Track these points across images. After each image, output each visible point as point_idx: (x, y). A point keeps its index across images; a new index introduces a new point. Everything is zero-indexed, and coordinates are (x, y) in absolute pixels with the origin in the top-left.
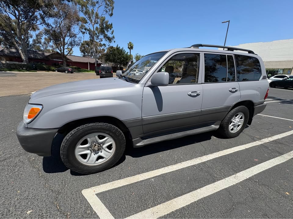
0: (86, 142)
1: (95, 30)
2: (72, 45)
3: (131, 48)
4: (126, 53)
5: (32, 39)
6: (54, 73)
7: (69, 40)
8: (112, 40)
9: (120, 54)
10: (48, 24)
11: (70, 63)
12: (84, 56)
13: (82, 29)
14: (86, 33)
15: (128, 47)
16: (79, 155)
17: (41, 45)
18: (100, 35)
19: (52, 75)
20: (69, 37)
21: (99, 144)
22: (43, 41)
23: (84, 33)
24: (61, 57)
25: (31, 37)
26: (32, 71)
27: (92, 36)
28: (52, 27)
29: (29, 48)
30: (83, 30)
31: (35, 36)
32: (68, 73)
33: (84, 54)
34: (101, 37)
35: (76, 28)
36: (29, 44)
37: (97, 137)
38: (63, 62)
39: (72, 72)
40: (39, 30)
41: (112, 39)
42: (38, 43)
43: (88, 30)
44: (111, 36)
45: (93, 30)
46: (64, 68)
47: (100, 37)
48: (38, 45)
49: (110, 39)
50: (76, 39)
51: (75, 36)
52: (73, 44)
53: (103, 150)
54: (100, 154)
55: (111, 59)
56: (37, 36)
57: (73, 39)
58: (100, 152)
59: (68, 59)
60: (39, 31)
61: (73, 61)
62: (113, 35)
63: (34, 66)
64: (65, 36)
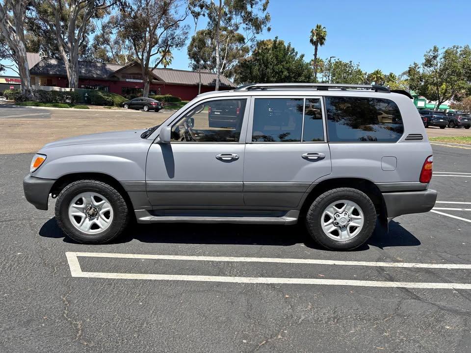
0: (80, 202)
1: (223, 4)
2: (167, 46)
3: (319, 39)
4: (298, 56)
5: (94, 35)
6: (121, 110)
7: (162, 36)
8: (262, 26)
9: (280, 62)
10: (125, 3)
11: (158, 86)
12: (195, 68)
13: (195, 6)
14: (204, 15)
15: (311, 41)
16: (73, 215)
17: (108, 47)
18: (234, 16)
19: (112, 116)
20: (163, 29)
21: (95, 207)
22: (113, 37)
23: (196, 15)
24: (141, 74)
25: (93, 31)
26: (80, 106)
27: (215, 20)
28: (131, 9)
29: (85, 54)
30: (197, 9)
31: (101, 28)
32: (148, 111)
33: (195, 63)
34: (237, 19)
35: (182, 5)
36: (87, 46)
37: (92, 198)
38: (142, 85)
39: (157, 110)
40: (110, 14)
41: (263, 23)
42: (103, 43)
43: (207, 7)
44: (261, 15)
45: (219, 6)
46: (142, 100)
47: (233, 22)
48: (102, 47)
49: (257, 25)
50: (178, 32)
51: (175, 24)
52: (169, 43)
53: (99, 217)
54: (95, 221)
55: (254, 74)
56: (104, 27)
57: (170, 32)
58: (96, 219)
59: (156, 78)
60: (110, 16)
61: (167, 81)
62: (265, 12)
63: (86, 95)
64: (155, 27)
